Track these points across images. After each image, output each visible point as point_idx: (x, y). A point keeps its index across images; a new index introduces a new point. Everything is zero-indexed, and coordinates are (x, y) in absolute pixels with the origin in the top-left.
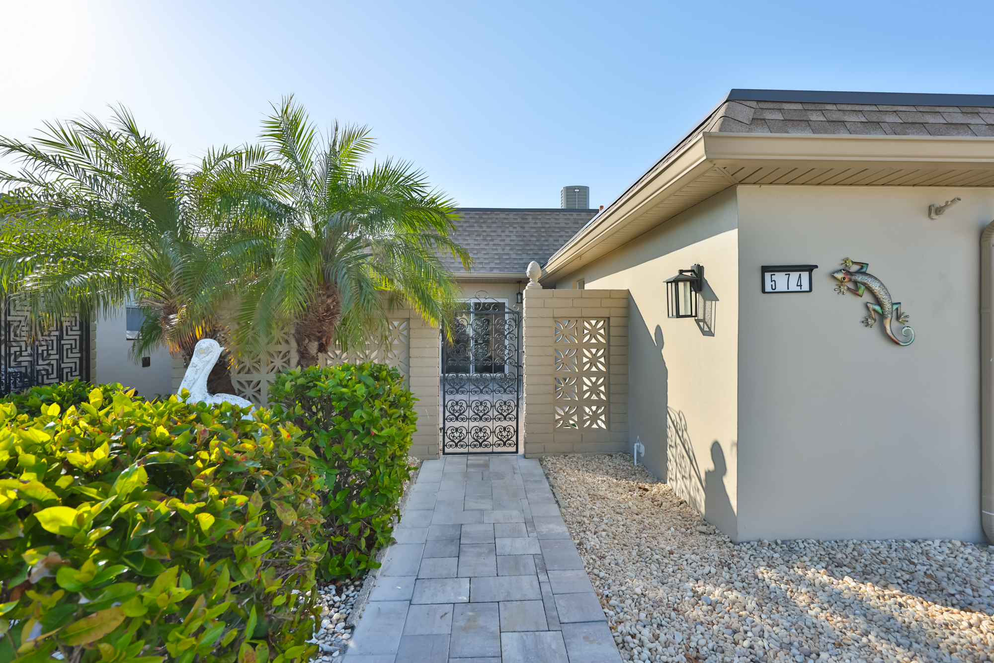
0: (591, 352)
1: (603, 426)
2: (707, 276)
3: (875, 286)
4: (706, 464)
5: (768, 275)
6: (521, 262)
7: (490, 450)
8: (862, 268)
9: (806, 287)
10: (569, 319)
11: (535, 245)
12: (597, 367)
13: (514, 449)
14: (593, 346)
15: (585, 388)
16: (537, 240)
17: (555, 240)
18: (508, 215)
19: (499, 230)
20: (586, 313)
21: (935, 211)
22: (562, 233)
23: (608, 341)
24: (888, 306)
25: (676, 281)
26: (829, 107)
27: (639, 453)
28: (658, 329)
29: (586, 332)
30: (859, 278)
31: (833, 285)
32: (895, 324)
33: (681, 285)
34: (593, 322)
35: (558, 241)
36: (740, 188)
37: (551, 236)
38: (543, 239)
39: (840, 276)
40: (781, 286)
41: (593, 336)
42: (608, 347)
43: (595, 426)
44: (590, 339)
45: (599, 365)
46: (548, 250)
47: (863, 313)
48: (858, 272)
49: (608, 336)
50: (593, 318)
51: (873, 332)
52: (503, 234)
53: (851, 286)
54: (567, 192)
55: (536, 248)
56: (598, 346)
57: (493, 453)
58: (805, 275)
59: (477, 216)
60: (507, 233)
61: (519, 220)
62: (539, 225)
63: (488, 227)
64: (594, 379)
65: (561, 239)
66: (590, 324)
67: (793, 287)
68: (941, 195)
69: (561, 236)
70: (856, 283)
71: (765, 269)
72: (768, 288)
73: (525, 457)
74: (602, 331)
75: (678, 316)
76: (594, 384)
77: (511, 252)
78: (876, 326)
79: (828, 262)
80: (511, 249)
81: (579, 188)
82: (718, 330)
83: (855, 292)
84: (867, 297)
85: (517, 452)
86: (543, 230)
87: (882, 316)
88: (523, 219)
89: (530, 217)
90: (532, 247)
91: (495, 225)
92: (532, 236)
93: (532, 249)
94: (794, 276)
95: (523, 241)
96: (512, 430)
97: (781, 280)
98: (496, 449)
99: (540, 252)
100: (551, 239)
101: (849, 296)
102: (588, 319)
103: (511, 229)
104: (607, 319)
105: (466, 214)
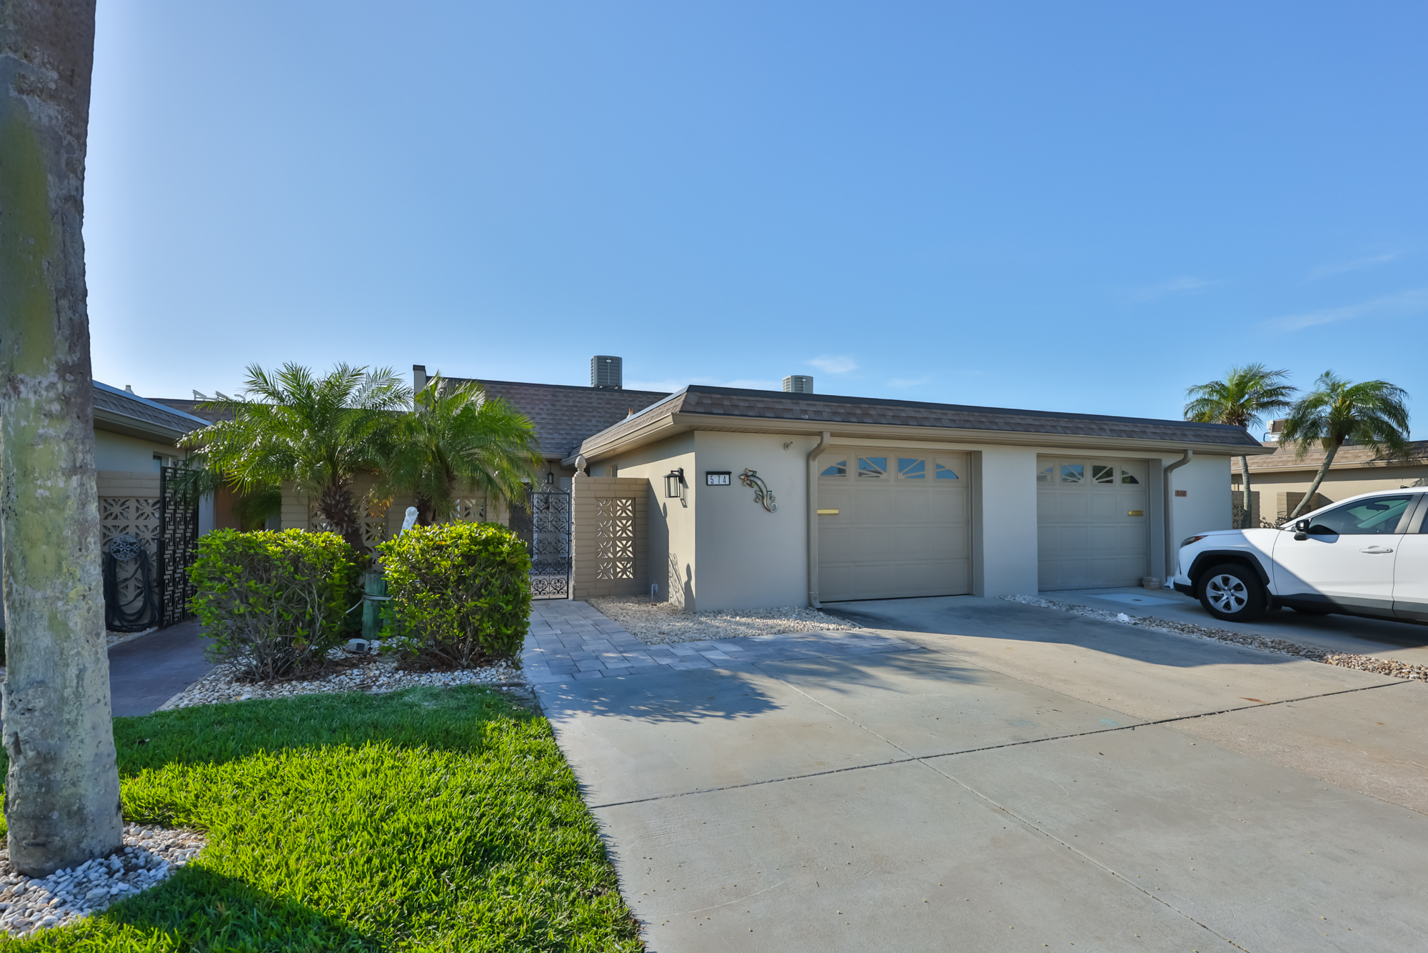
0: (622, 523)
1: (631, 576)
2: (685, 475)
3: (759, 483)
4: (684, 578)
5: (709, 476)
6: (553, 442)
7: (547, 597)
8: (754, 474)
9: (727, 483)
10: (607, 499)
11: (567, 424)
12: (626, 534)
13: (565, 596)
14: (624, 518)
15: (618, 549)
16: (569, 420)
17: (588, 421)
18: (538, 390)
19: (529, 407)
20: (619, 494)
21: (786, 446)
22: (595, 413)
23: (634, 515)
24: (765, 493)
25: (669, 477)
26: (734, 397)
27: (654, 591)
28: (664, 504)
29: (618, 508)
30: (752, 478)
31: (740, 482)
32: (769, 501)
33: (672, 479)
34: (624, 501)
35: (590, 421)
36: (695, 432)
37: (584, 416)
38: (575, 418)
39: (743, 477)
40: (716, 482)
41: (624, 511)
42: (634, 519)
43: (625, 576)
44: (622, 513)
45: (628, 532)
46: (580, 430)
47: (754, 496)
48: (752, 476)
49: (634, 512)
50: (624, 498)
51: (759, 505)
52: (532, 411)
53: (749, 482)
54: (598, 362)
55: (568, 428)
56: (628, 518)
57: (549, 599)
58: (727, 476)
59: (504, 391)
60: (537, 410)
61: (550, 397)
62: (571, 403)
63: (516, 403)
64: (624, 542)
65: (593, 419)
66: (622, 502)
67: (722, 483)
68: (788, 439)
69: (594, 416)
70: (751, 481)
71: (708, 473)
72: (709, 483)
73: (574, 600)
74: (630, 508)
75: (670, 497)
76: (625, 546)
77: (542, 431)
78: (760, 502)
79: (737, 470)
80: (541, 428)
81: (612, 358)
82: (688, 505)
83: (750, 485)
84: (756, 488)
85: (568, 598)
86: (575, 409)
87: (763, 498)
88: (553, 396)
89: (561, 394)
90: (564, 426)
91: (524, 401)
92: (564, 415)
93: (564, 429)
94: (722, 477)
95: (554, 419)
96: (564, 582)
97: (715, 479)
98: (552, 596)
99: (573, 432)
100: (584, 419)
101: (748, 487)
102: (620, 499)
103: (541, 406)
104: (634, 499)
105: (491, 387)
